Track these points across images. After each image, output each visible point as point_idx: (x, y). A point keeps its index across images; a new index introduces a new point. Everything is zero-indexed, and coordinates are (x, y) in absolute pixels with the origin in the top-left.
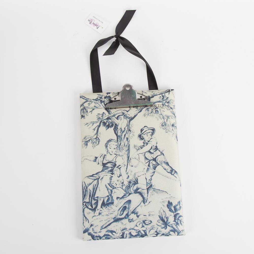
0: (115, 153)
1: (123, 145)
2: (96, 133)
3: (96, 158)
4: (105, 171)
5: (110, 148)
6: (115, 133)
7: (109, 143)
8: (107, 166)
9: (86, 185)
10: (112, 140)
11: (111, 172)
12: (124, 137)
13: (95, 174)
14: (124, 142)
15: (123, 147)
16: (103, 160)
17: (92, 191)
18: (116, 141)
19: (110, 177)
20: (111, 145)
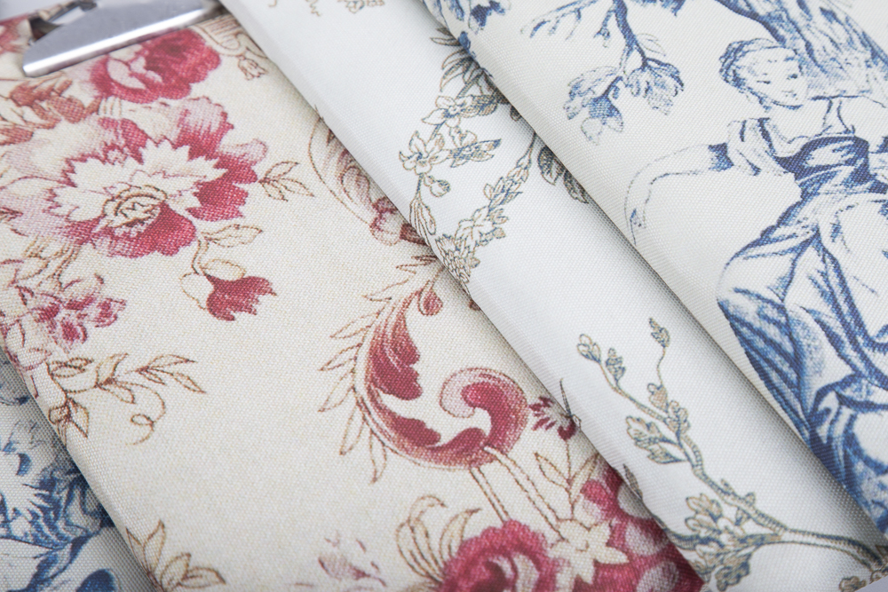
0: (814, 93)
1: (830, 47)
2: (629, 45)
3: (721, 150)
4: (821, 190)
5: (768, 83)
6: (739, 11)
7: (737, 63)
8: (812, 163)
9: (759, 297)
10: (742, 44)
11: (869, 184)
12: (807, 12)
13: (774, 223)
14: (821, 32)
15: (833, 55)
16: (771, 146)
17: (826, 310)
18: (773, 40)
19: (880, 205)
20: (754, 67)
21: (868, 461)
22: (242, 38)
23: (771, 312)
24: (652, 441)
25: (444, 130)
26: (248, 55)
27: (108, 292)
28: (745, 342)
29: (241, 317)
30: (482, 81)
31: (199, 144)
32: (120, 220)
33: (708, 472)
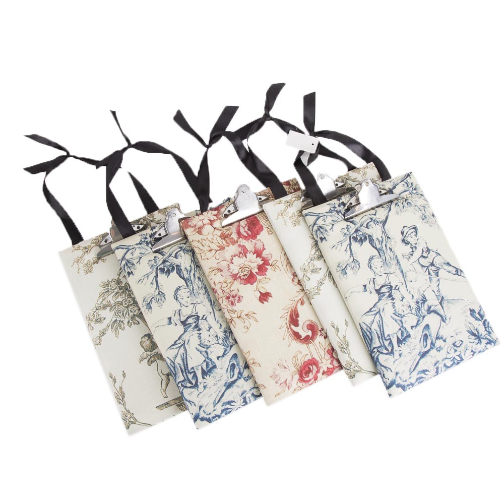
21: (379, 363)
22: (268, 222)
23: (369, 329)
24: (342, 348)
25: (310, 264)
26: (269, 227)
27: (240, 294)
28: (362, 332)
29: (265, 302)
30: (319, 250)
31: (258, 253)
32: (242, 274)
33: (351, 357)
